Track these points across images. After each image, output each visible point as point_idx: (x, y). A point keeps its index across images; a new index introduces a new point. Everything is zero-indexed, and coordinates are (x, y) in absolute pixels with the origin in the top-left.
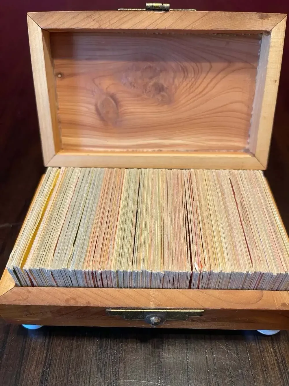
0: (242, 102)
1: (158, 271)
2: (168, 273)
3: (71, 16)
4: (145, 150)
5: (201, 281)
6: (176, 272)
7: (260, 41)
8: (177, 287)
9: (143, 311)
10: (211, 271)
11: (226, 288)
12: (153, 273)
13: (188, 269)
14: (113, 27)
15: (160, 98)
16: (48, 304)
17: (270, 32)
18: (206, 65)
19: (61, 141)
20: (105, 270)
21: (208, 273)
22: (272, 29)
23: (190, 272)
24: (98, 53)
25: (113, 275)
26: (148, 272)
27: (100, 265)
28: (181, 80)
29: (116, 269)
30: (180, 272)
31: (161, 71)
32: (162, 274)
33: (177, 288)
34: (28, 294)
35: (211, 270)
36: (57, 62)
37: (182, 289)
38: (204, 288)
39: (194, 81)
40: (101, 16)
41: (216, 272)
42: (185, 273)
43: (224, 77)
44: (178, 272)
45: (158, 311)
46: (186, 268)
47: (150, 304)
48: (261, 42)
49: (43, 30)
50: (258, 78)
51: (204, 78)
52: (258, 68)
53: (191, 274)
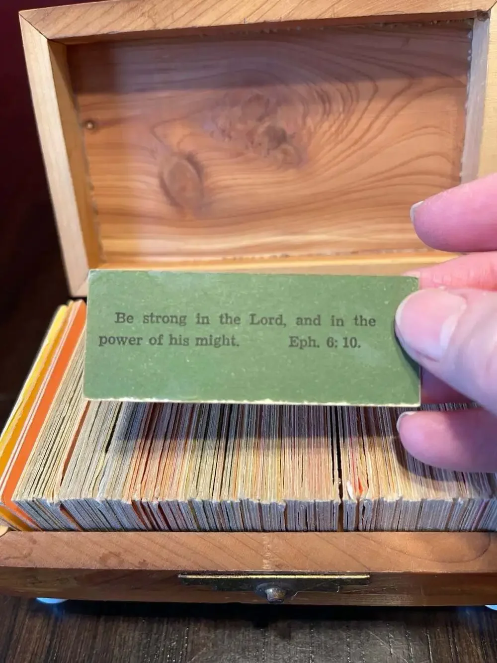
0: (442, 155)
1: (272, 501)
2: (294, 504)
3: (101, 11)
4: (257, 256)
5: (361, 516)
6: (309, 501)
7: (471, 32)
8: (316, 527)
9: (249, 577)
10: (379, 499)
11: (413, 528)
12: (263, 504)
13: (333, 495)
14: (180, 25)
15: (280, 156)
16: (67, 567)
17: (489, 12)
18: (365, 86)
19: (100, 247)
20: (166, 499)
21: (373, 503)
22: (492, 7)
23: (337, 500)
24: (157, 78)
25: (184, 508)
26: (252, 503)
27: (156, 489)
28: (318, 118)
29: (188, 498)
30: (317, 501)
31: (279, 104)
32: (281, 505)
33: (316, 530)
34: (31, 545)
35: (381, 496)
36: (84, 99)
37: (325, 531)
38: (369, 528)
39: (344, 120)
40: (155, 5)
41: (391, 501)
42: (327, 502)
43: (403, 108)
44: (313, 501)
45: (278, 577)
46: (328, 492)
47: (262, 564)
48: (472, 36)
49: (50, 41)
50: (470, 105)
51: (364, 113)
52: (468, 86)
53: (339, 504)
